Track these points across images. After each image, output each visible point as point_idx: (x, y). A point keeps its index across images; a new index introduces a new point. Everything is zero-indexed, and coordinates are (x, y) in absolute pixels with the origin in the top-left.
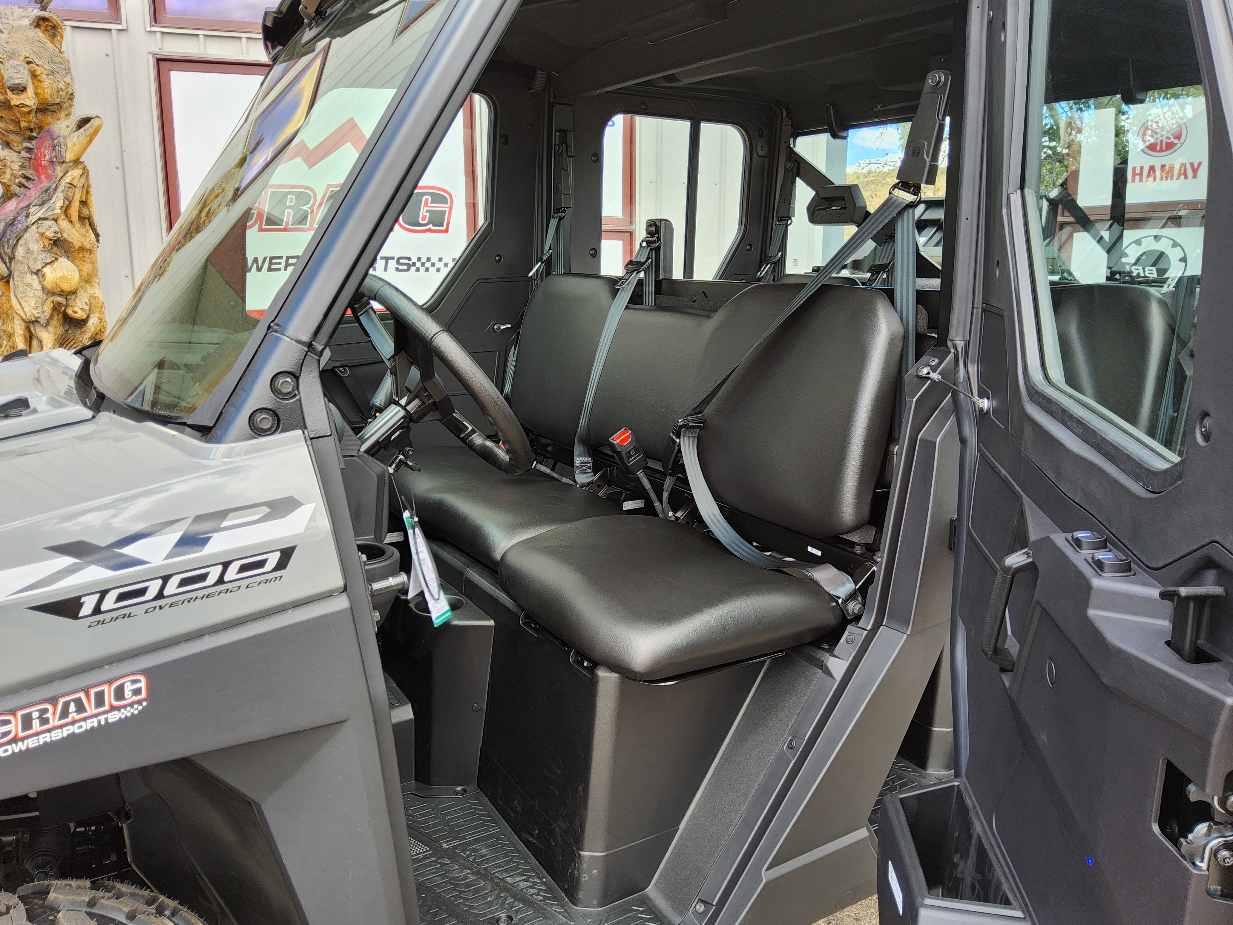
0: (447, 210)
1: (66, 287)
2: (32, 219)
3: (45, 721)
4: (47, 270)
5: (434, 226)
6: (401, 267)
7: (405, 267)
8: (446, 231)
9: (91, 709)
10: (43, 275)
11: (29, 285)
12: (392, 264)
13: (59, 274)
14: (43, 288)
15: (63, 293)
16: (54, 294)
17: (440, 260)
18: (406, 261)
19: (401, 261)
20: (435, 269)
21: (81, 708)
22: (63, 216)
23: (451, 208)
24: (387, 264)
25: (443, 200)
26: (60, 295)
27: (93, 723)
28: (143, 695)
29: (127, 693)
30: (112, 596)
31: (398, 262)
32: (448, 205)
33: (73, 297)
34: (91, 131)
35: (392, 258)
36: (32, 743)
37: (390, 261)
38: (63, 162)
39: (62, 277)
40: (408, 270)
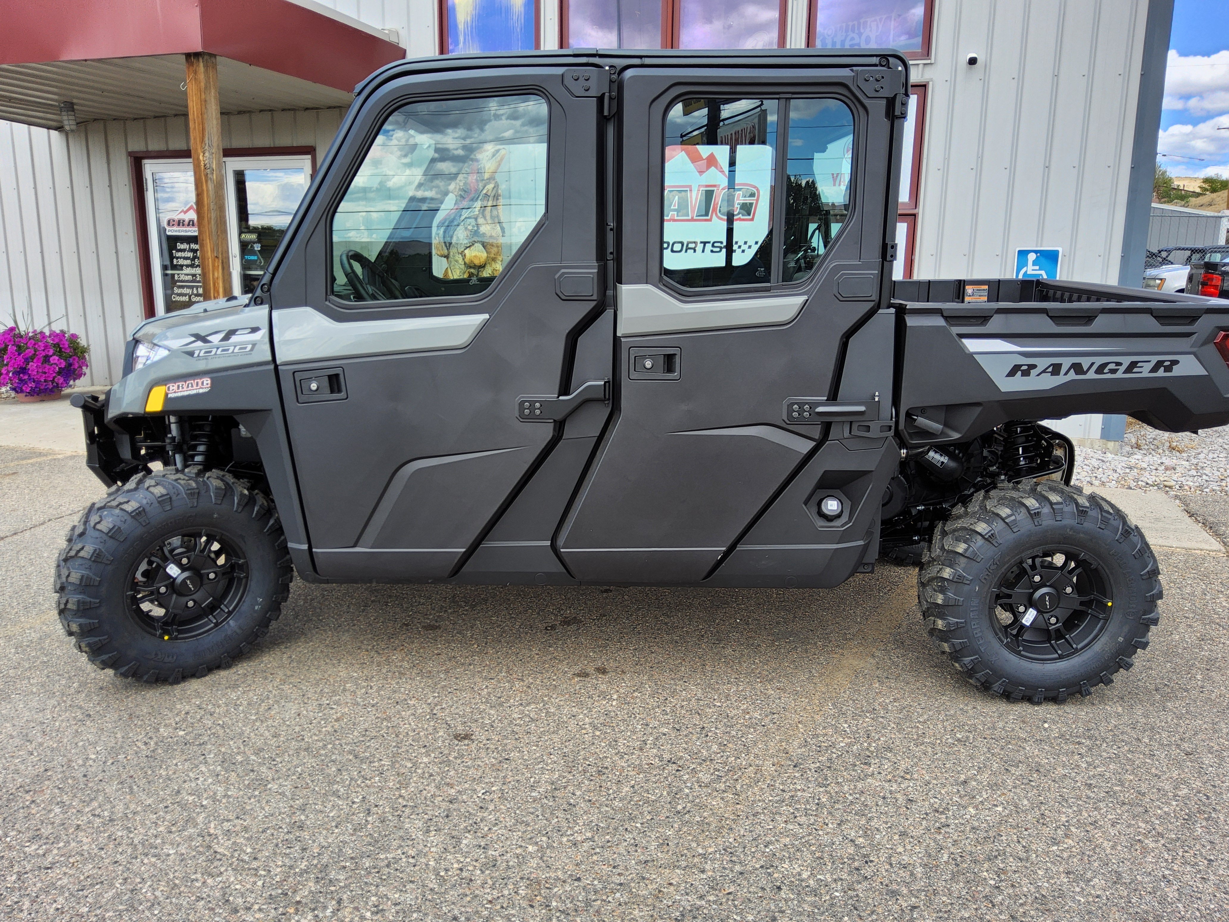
0: (755, 202)
1: (477, 262)
2: (463, 218)
3: (183, 388)
4: (467, 252)
5: (743, 215)
6: (715, 249)
7: (718, 249)
8: (752, 219)
9: (195, 387)
10: (465, 255)
11: (457, 261)
12: (709, 247)
13: (473, 254)
14: (465, 264)
15: (474, 267)
16: (471, 267)
17: (745, 243)
18: (719, 244)
19: (716, 245)
20: (740, 250)
21: (192, 386)
22: (481, 216)
23: (757, 200)
24: (704, 246)
25: (752, 195)
26: (474, 268)
27: (194, 392)
28: (209, 386)
29: (205, 384)
30: (203, 351)
31: (713, 246)
32: (755, 198)
33: (482, 269)
34: (499, 158)
35: (709, 242)
36: (180, 394)
37: (707, 245)
38: (483, 180)
39: (475, 256)
40: (720, 251)
